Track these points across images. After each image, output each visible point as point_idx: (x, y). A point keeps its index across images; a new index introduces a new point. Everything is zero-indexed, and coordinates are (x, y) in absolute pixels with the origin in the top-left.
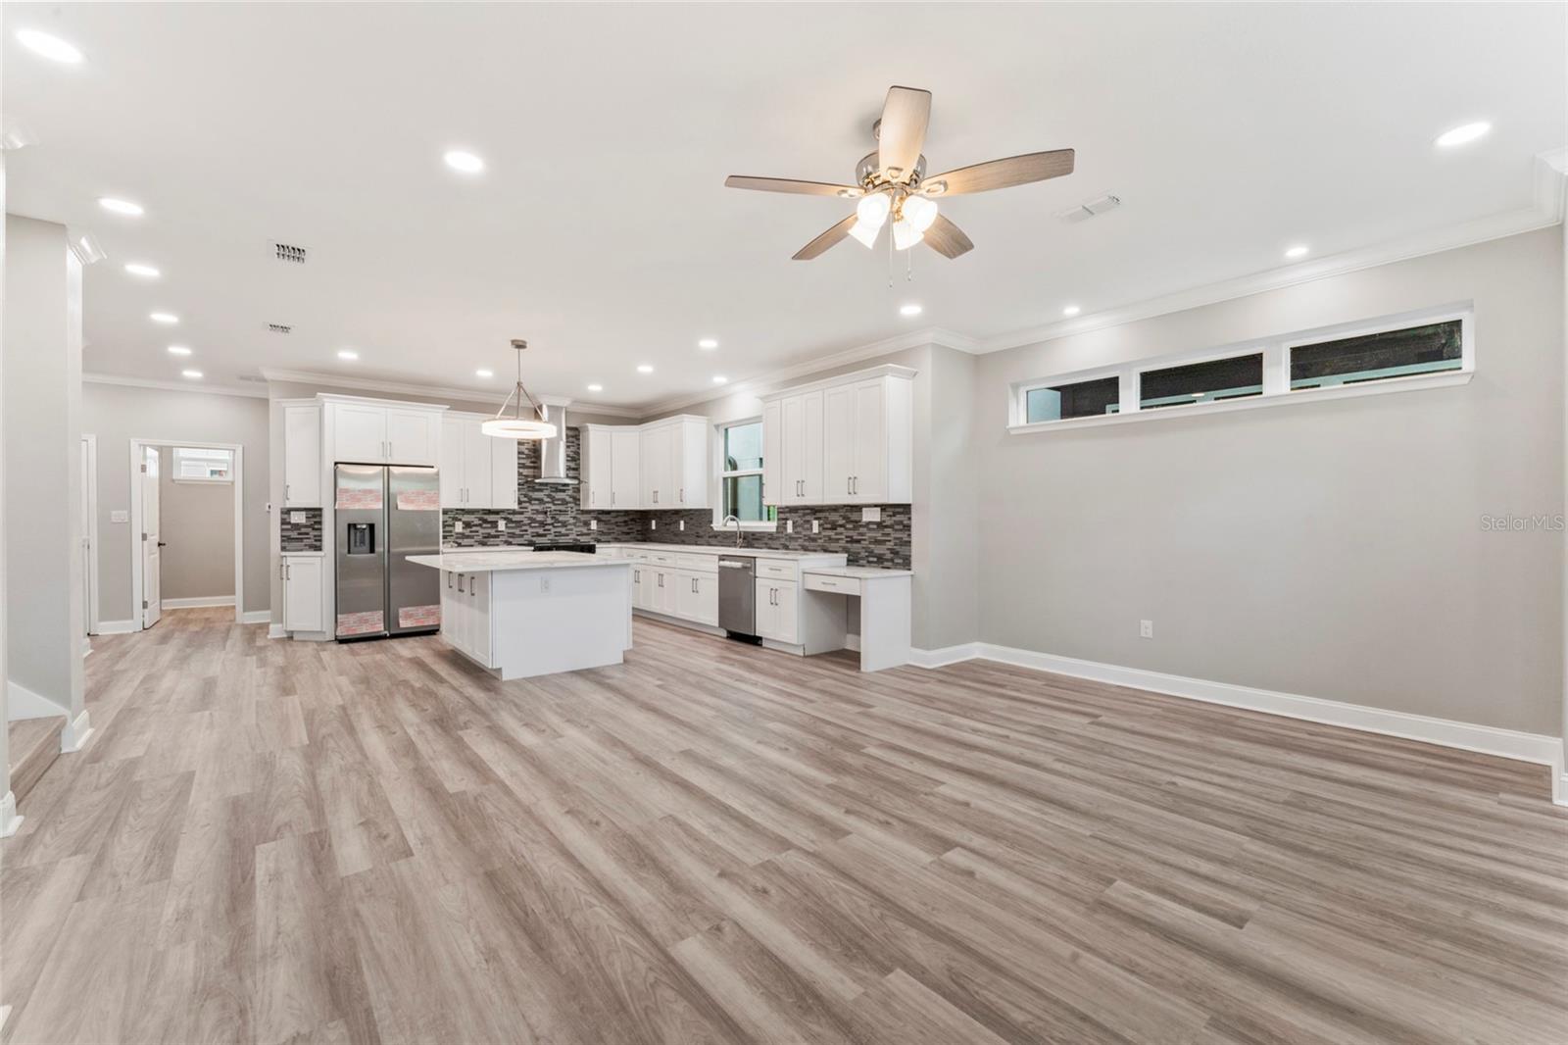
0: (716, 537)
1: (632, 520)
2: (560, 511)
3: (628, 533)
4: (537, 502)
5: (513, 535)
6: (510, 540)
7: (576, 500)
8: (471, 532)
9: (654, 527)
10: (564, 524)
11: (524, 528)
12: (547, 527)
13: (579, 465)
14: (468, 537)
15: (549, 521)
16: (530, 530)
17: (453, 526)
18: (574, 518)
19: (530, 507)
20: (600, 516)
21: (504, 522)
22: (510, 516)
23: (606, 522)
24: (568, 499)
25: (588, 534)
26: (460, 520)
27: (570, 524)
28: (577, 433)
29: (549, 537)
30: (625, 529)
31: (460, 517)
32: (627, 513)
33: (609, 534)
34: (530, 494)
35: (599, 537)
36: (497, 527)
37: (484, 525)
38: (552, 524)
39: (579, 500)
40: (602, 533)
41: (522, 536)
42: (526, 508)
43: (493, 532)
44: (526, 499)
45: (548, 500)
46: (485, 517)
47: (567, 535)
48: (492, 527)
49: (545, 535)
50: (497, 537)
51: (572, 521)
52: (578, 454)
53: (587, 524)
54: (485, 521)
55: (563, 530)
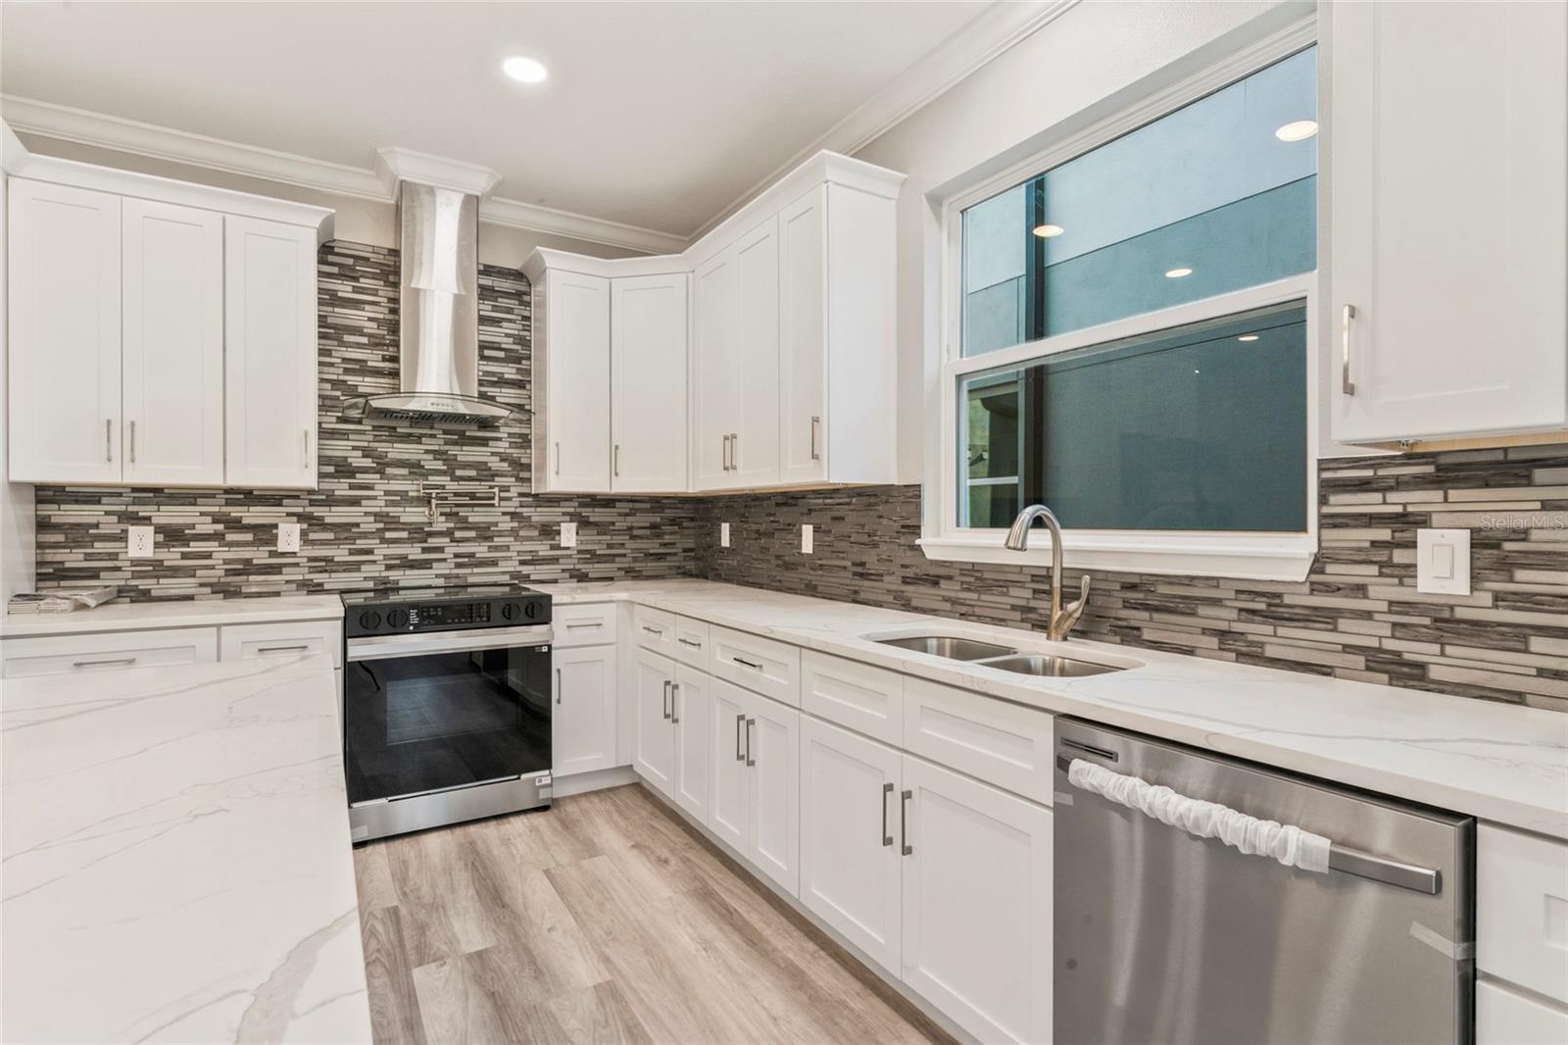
0: (934, 581)
1: (673, 522)
2: (472, 496)
3: (660, 557)
4: (405, 471)
5: (328, 565)
6: (318, 578)
7: (521, 469)
8: (184, 556)
9: (725, 542)
10: (485, 533)
11: (361, 544)
12: (433, 542)
13: (528, 372)
14: (175, 572)
15: (441, 524)
16: (381, 551)
17: (122, 537)
18: (513, 515)
19: (381, 486)
20: (586, 512)
21: (297, 527)
22: (318, 511)
23: (602, 528)
24: (495, 464)
25: (554, 560)
26: (147, 520)
27: (501, 534)
28: (522, 288)
29: (440, 569)
30: (653, 547)
31: (143, 511)
32: (657, 502)
33: (611, 558)
34: (382, 447)
35: (584, 568)
36: (273, 540)
37: (230, 537)
38: (449, 533)
39: (528, 467)
40: (593, 557)
41: (355, 567)
42: (369, 487)
43: (260, 556)
44: (368, 462)
45: (439, 465)
46: (235, 512)
47: (494, 563)
48: (258, 542)
49: (425, 564)
50: (276, 569)
51: (506, 524)
52: (524, 342)
53: (549, 531)
54: (235, 525)
55: (481, 550)
